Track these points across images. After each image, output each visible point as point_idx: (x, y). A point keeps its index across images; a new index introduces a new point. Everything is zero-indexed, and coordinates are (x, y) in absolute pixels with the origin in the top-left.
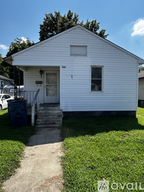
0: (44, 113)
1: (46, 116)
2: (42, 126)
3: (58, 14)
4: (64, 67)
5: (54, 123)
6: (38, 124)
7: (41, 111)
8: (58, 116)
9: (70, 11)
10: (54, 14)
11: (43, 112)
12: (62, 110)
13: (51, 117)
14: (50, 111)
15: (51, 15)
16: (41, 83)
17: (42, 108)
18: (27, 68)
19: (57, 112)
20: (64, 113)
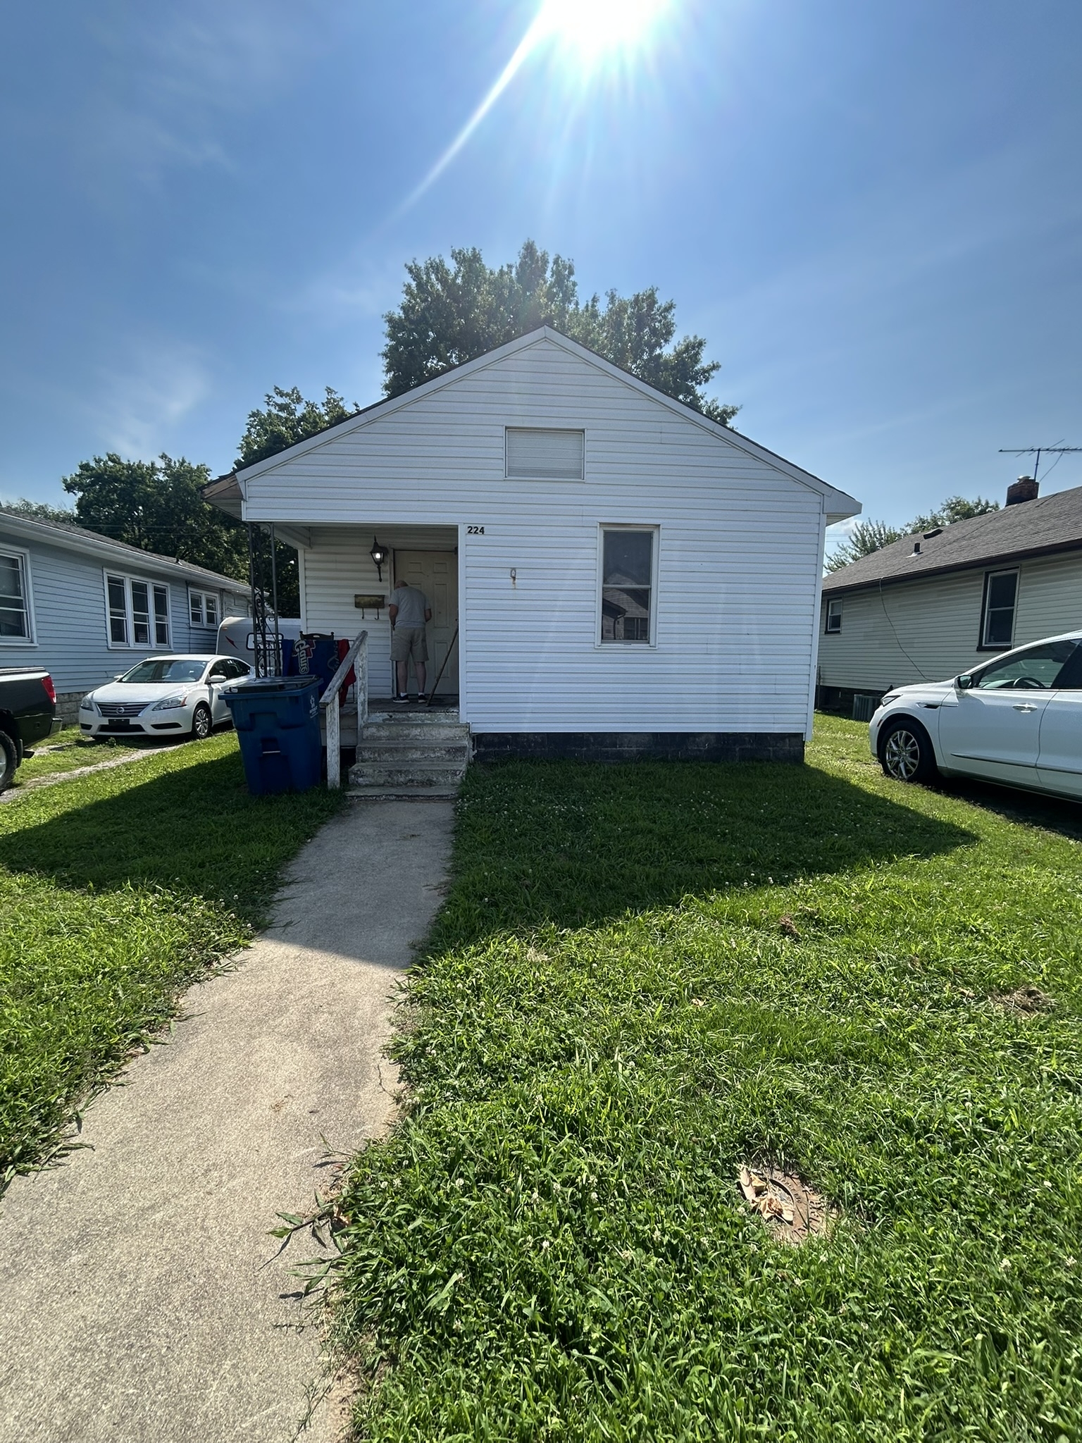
0: (389, 738)
1: (397, 750)
2: (376, 791)
4: (476, 530)
5: (430, 783)
6: (359, 785)
7: (373, 730)
8: (448, 752)
9: (530, 248)
10: (451, 265)
11: (384, 733)
12: (467, 725)
13: (417, 755)
14: (416, 732)
15: (437, 268)
16: (377, 603)
17: (379, 717)
18: (314, 534)
19: (445, 733)
20: (479, 739)
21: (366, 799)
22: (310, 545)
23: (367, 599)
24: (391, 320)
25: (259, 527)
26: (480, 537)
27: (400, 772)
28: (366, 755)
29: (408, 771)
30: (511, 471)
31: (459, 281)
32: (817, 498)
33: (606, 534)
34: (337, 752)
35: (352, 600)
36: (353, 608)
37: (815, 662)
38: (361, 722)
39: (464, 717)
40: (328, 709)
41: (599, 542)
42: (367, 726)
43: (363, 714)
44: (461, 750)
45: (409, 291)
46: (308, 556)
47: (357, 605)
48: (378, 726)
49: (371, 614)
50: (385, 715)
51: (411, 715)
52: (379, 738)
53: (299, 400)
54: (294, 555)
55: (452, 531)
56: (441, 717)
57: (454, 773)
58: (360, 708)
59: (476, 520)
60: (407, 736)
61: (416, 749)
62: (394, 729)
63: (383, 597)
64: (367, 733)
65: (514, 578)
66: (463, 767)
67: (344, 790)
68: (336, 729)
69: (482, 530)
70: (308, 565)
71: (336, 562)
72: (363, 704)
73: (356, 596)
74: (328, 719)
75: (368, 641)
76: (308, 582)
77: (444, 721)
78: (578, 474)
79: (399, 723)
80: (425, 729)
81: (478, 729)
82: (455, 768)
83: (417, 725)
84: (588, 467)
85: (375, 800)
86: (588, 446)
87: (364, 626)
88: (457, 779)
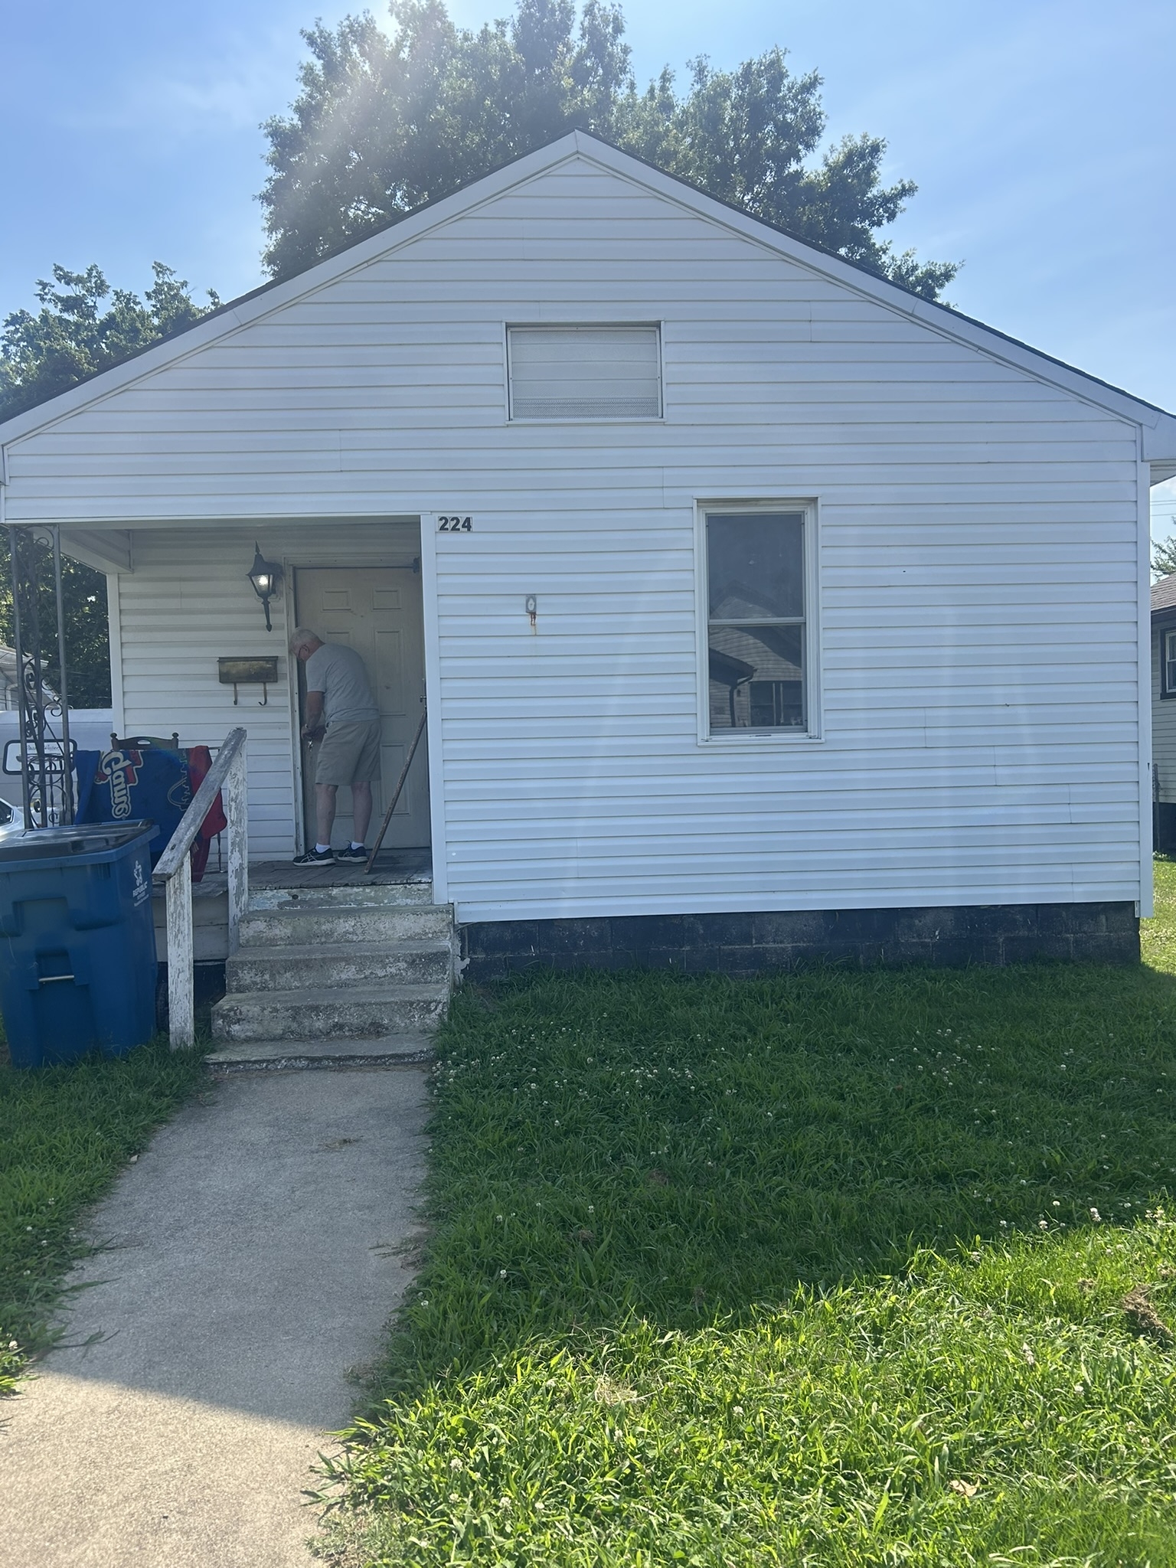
1: (308, 964)
2: (267, 1051)
4: (455, 524)
5: (377, 1030)
7: (260, 925)
8: (412, 964)
11: (281, 931)
12: (450, 908)
14: (345, 925)
18: (138, 543)
20: (473, 935)
21: (245, 1067)
22: (131, 566)
23: (242, 666)
24: (276, 133)
25: (30, 535)
26: (462, 537)
27: (315, 1009)
28: (247, 977)
29: (332, 1008)
30: (519, 409)
31: (405, 54)
32: (1128, 432)
33: (713, 522)
34: (188, 974)
35: (214, 669)
36: (215, 685)
37: (1147, 756)
38: (234, 911)
39: (442, 893)
40: (171, 886)
41: (698, 538)
42: (248, 918)
43: (239, 895)
44: (441, 957)
45: (309, 77)
46: (127, 587)
47: (225, 678)
48: (270, 917)
49: (251, 694)
50: (284, 895)
51: (335, 891)
52: (272, 942)
53: (101, 288)
54: (98, 584)
55: (409, 527)
56: (397, 894)
57: (426, 1008)
58: (232, 883)
59: (457, 505)
60: (329, 934)
61: (348, 960)
62: (302, 922)
63: (274, 660)
64: (247, 932)
65: (533, 614)
66: (444, 994)
67: (203, 1052)
68: (187, 926)
69: (467, 524)
70: (126, 604)
71: (182, 596)
72: (238, 874)
73: (222, 661)
74: (170, 908)
75: (248, 747)
76: (127, 637)
77: (401, 902)
78: (651, 408)
79: (311, 908)
80: (365, 919)
81: (473, 913)
82: (427, 996)
83: (349, 913)
84: (669, 394)
85: (266, 1069)
86: (668, 353)
87: (238, 719)
88: (432, 1019)
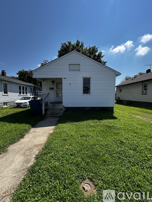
0: (52, 108)
1: (53, 109)
2: (50, 115)
3: (70, 43)
4: (65, 78)
5: (57, 114)
6: (47, 115)
7: (50, 107)
8: (60, 110)
9: (78, 41)
10: (67, 43)
11: (52, 107)
12: (64, 106)
13: (56, 110)
14: (56, 107)
15: (65, 44)
16: (53, 89)
17: (51, 105)
18: (44, 79)
19: (60, 107)
20: (65, 108)
21: (48, 117)
22: (44, 81)
23: (51, 88)
24: (59, 51)
28: (49, 110)
29: (54, 113)
30: (70, 70)
31: (68, 45)
34: (44, 110)
35: (49, 88)
36: (49, 90)
41: (82, 80)
46: (43, 83)
48: (51, 106)
51: (56, 104)
56: (60, 105)
57: (61, 113)
65: (70, 85)
66: (63, 112)
67: (45, 115)
68: (44, 106)
71: (47, 83)
76: (43, 86)
78: (79, 70)
80: (58, 106)
84: (81, 69)
86: (81, 66)
